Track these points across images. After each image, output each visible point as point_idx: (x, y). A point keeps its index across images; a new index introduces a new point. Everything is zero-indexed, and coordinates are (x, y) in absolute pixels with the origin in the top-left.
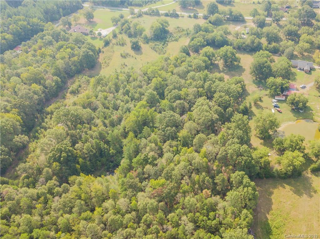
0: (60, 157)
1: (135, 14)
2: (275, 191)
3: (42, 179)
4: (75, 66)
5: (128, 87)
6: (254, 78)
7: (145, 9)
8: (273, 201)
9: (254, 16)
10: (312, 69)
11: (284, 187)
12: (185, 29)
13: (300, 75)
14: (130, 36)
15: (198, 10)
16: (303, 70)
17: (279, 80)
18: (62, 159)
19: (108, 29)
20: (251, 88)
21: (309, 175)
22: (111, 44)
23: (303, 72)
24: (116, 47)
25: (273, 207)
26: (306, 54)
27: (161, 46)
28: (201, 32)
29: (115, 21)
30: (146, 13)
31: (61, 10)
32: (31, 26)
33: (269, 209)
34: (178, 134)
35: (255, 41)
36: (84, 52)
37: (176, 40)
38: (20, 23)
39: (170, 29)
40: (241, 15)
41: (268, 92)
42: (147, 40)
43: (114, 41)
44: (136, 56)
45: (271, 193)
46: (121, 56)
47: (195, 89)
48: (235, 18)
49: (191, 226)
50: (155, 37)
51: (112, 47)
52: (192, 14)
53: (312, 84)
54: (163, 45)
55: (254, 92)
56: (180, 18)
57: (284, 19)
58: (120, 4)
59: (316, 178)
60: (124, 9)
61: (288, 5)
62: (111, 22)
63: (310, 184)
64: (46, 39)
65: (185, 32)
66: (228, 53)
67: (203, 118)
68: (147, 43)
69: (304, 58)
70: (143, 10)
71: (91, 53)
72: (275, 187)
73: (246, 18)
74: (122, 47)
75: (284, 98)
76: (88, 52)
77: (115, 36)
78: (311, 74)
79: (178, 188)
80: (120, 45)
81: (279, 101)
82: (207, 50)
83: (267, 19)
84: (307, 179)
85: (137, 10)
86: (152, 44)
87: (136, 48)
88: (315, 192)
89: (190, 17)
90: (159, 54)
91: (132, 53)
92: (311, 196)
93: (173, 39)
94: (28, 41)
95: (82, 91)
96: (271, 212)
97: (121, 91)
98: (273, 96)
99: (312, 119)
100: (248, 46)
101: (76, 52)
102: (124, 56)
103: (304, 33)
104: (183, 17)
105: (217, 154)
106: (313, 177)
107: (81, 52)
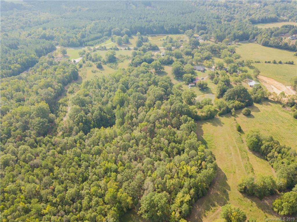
0: (82, 120)
1: (91, 50)
2: (203, 126)
3: (74, 133)
4: (67, 78)
5: (106, 85)
6: (175, 76)
7: (97, 47)
8: (203, 130)
9: (164, 46)
10: (205, 70)
11: (207, 124)
12: (125, 55)
13: (199, 73)
14: (93, 61)
15: (129, 46)
16: (200, 71)
17: (190, 75)
18: (84, 121)
19: (78, 59)
20: (174, 81)
21: (218, 117)
22: (83, 67)
23: (200, 72)
24: (87, 68)
25: (204, 132)
26: (199, 63)
27: (114, 65)
28: (137, 56)
29: (81, 54)
30: (98, 49)
31: (44, 50)
32: (31, 59)
33: (202, 134)
34: (145, 103)
35: (170, 58)
36: (72, 70)
37: (122, 62)
38: (24, 57)
39: (117, 56)
40: (156, 46)
41: (184, 82)
42: (105, 63)
43: (84, 65)
44: (102, 71)
45: (201, 127)
46: (92, 72)
47: (146, 82)
48: (153, 48)
49: (166, 142)
50: (109, 61)
51: (85, 68)
52: (127, 48)
53: (207, 77)
54: (116, 64)
55: (176, 83)
56: (120, 50)
57: (181, 47)
58: (80, 46)
59: (222, 118)
60: (82, 48)
61: (181, 39)
62: (78, 55)
63: (220, 121)
64: (45, 65)
65: (126, 57)
66: (158, 64)
67: (157, 94)
68: (106, 64)
69: (198, 65)
70: (96, 48)
71: (76, 70)
72: (202, 124)
73: (159, 48)
74: (90, 68)
75: (194, 85)
76: (74, 70)
77: (84, 62)
78: (205, 72)
79: (154, 126)
80: (89, 66)
81: (191, 86)
82: (145, 64)
83: (172, 47)
84: (217, 119)
85: (92, 48)
86: (108, 64)
87: (100, 67)
88: (223, 124)
89: (126, 49)
90: (115, 69)
91: (98, 70)
92: (222, 126)
93: (120, 61)
94: (33, 67)
95: (75, 91)
96: (204, 135)
97: (102, 87)
98: (188, 84)
99: (212, 93)
100: (166, 61)
101: (66, 70)
102: (94, 72)
103: (195, 52)
104: (122, 50)
105: (170, 109)
106: (220, 118)
107: (69, 70)
